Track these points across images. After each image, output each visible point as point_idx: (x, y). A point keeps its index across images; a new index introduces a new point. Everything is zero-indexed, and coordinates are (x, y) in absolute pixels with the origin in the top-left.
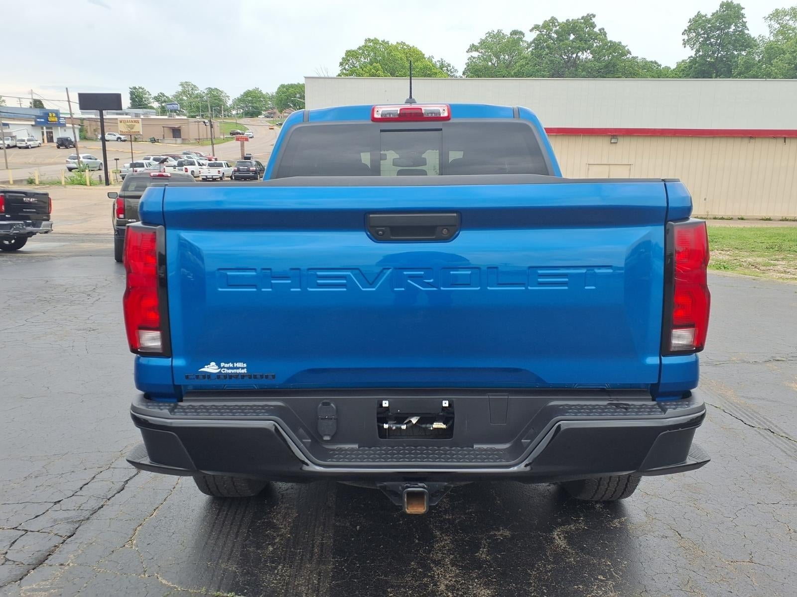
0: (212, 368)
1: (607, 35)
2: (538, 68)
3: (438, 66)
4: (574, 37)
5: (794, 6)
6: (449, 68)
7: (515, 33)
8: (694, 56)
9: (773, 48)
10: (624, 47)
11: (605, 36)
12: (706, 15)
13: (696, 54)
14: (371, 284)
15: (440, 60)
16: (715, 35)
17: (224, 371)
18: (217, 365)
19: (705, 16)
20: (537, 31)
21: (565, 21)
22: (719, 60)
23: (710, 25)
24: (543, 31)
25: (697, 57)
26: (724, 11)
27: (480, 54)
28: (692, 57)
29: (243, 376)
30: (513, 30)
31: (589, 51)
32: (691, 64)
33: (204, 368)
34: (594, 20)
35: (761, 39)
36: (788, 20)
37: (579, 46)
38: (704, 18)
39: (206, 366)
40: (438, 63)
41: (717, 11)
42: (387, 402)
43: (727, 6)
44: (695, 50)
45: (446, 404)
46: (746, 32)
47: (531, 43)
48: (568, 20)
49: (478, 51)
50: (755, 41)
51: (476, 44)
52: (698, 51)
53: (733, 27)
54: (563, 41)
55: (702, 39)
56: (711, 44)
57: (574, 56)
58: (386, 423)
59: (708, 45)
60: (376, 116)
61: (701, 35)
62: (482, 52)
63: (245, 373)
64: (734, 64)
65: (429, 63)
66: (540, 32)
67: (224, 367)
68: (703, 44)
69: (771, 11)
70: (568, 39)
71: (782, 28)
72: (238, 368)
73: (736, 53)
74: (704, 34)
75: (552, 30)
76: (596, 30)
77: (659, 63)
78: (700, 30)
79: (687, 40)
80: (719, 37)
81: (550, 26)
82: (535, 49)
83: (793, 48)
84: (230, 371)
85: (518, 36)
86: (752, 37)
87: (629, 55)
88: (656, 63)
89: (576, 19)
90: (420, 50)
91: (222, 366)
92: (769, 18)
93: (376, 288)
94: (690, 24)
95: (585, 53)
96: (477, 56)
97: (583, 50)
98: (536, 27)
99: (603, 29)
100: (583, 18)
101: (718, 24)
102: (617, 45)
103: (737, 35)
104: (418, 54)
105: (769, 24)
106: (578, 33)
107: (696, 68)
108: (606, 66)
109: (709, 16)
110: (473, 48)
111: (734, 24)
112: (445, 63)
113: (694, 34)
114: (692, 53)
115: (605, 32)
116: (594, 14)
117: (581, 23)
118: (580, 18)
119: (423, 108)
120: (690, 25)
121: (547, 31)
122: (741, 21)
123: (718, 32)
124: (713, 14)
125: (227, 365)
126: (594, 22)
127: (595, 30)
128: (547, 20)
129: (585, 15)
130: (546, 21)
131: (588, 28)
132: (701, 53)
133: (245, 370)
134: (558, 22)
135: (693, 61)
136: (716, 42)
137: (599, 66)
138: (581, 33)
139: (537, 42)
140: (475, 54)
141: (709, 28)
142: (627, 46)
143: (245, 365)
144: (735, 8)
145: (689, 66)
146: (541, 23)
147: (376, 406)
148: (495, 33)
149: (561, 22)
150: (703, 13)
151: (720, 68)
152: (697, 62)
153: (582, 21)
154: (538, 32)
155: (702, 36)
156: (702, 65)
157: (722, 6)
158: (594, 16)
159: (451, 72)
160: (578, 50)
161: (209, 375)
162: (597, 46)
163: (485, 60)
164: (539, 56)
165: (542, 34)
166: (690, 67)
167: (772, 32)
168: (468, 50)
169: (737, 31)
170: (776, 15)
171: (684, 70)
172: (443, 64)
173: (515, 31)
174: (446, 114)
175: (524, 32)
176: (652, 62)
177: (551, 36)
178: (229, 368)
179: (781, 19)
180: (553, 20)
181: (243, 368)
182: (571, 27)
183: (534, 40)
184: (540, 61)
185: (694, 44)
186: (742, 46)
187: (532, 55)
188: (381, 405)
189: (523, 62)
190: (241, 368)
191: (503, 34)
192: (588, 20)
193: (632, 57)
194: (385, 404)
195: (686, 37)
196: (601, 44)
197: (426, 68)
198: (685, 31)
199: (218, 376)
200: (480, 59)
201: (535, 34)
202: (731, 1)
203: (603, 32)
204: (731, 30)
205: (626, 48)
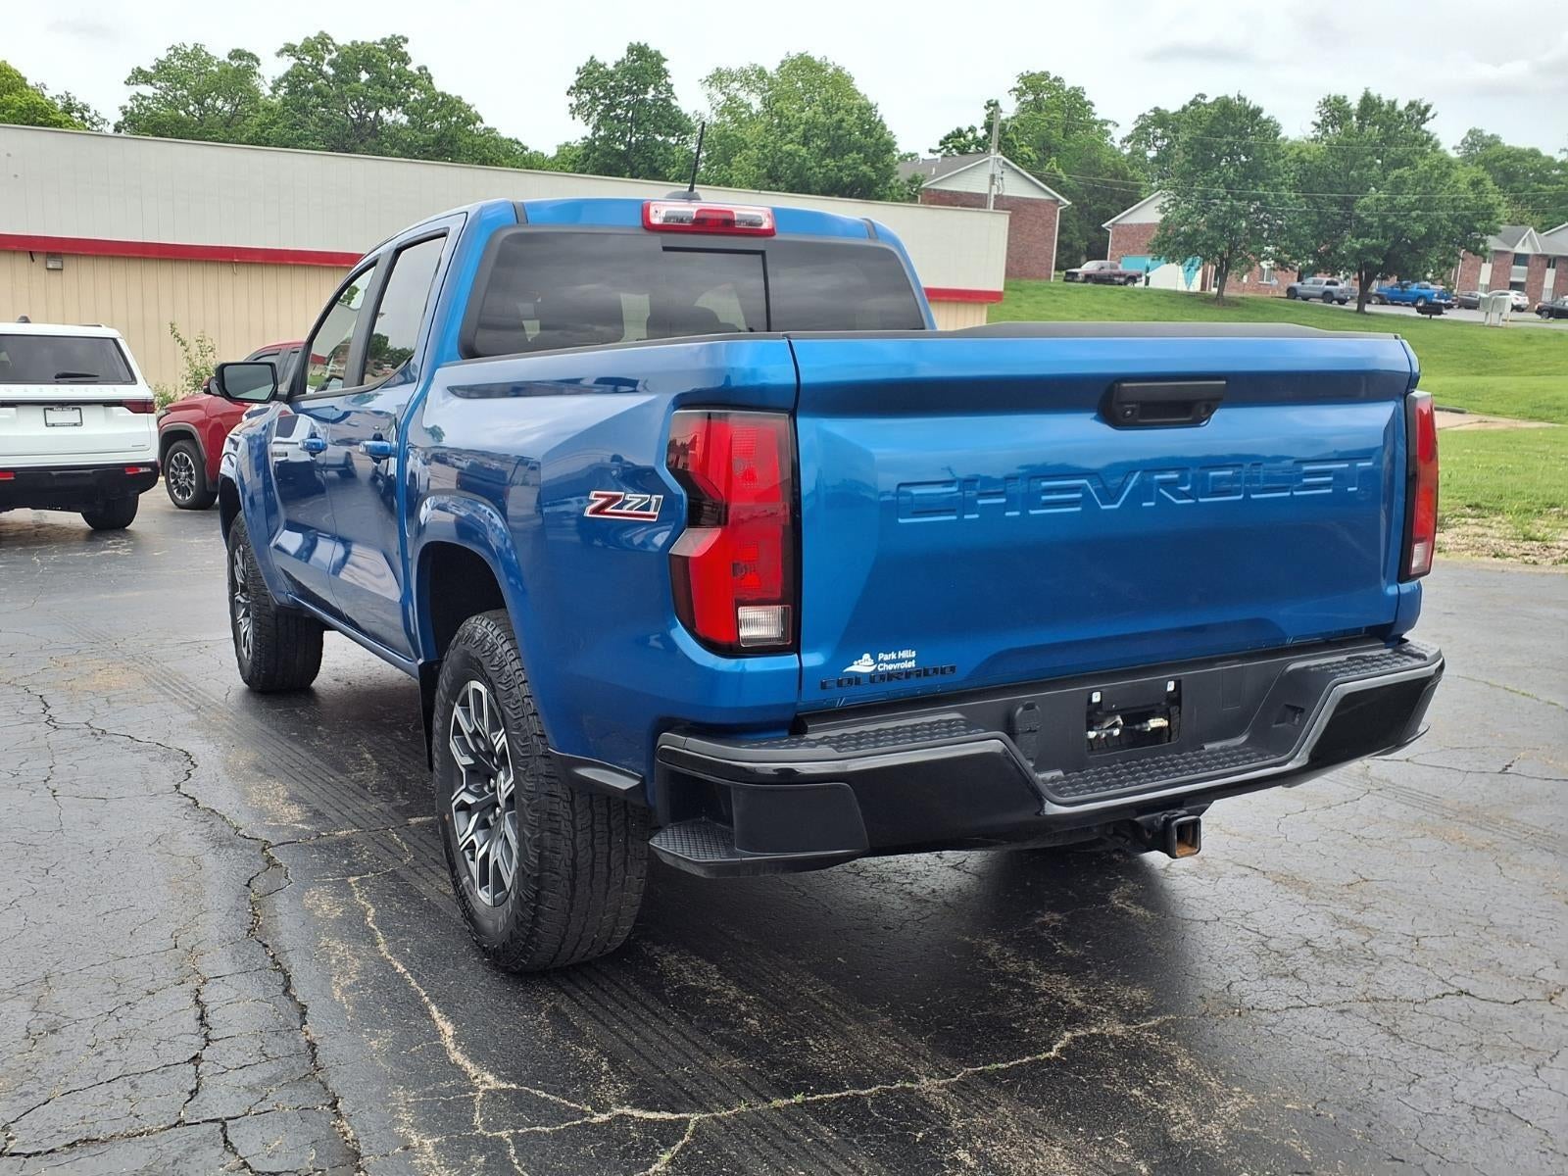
0: (864, 665)
1: (433, 81)
2: (301, 133)
3: (59, 107)
4: (367, 76)
5: (744, 67)
6: (86, 115)
7: (237, 54)
8: (590, 136)
9: (729, 137)
10: (469, 107)
11: (430, 82)
12: (605, 64)
13: (594, 134)
14: (1112, 498)
15: (63, 93)
16: (622, 102)
17: (881, 667)
18: (872, 658)
19: (604, 66)
20: (292, 57)
21: (349, 44)
22: (637, 148)
23: (612, 84)
24: (304, 59)
25: (596, 139)
26: (634, 61)
27: (158, 91)
28: (586, 138)
29: (908, 673)
30: (235, 48)
31: (400, 109)
32: (587, 151)
33: (853, 665)
34: (405, 48)
35: (697, 117)
36: (738, 90)
37: (382, 97)
38: (602, 69)
39: (855, 663)
40: (58, 101)
41: (623, 60)
42: (1098, 694)
43: (639, 52)
44: (591, 126)
45: (1171, 686)
46: (674, 102)
47: (281, 80)
48: (353, 43)
49: (152, 85)
50: (689, 120)
51: (147, 68)
52: (597, 128)
53: (651, 92)
54: (347, 83)
55: (601, 107)
56: (617, 117)
57: (372, 115)
58: (1092, 730)
59: (612, 118)
60: (656, 220)
61: (599, 99)
62: (160, 88)
63: (912, 668)
64: (660, 158)
65: (39, 100)
66: (299, 59)
67: (882, 661)
68: (604, 117)
69: (711, 71)
70: (358, 80)
71: (729, 102)
72: (902, 660)
73: (660, 138)
74: (604, 98)
75: (323, 59)
76: (412, 68)
77: (525, 144)
78: (597, 90)
79: (577, 106)
80: (629, 106)
81: (317, 50)
82: (291, 93)
83: (762, 141)
84: (890, 667)
85: (245, 63)
86: (684, 112)
87: (479, 122)
88: (518, 143)
89: (371, 41)
90: (14, 66)
91: (880, 659)
92: (708, 83)
93: (1119, 503)
94: (578, 76)
95: (394, 112)
96: (151, 95)
97: (391, 106)
98: (289, 49)
99: (426, 69)
100: (383, 41)
101: (627, 84)
102: (454, 102)
103: (660, 105)
104: (8, 77)
105: (709, 92)
106: (376, 69)
107: (596, 159)
108: (438, 141)
109: (610, 67)
110: (139, 76)
111: (653, 86)
112: (77, 102)
113: (588, 97)
114: (588, 131)
115: (429, 74)
116: (405, 36)
117: (381, 50)
118: (378, 42)
119: (735, 212)
120: (579, 79)
121: (313, 61)
122: (663, 82)
123: (627, 98)
124: (617, 65)
125: (887, 657)
126: (406, 53)
127: (409, 68)
128: (312, 38)
129: (388, 37)
130: (308, 38)
131: (396, 63)
132: (602, 133)
133: (914, 661)
134: (334, 44)
135: (589, 145)
136: (626, 115)
137: (425, 140)
138: (383, 70)
139: (294, 81)
140: (147, 90)
141: (612, 87)
142: (474, 105)
143: (914, 654)
144: (651, 57)
145: (584, 155)
146: (298, 42)
147: (1086, 702)
148: (189, 51)
149: (341, 45)
150: (600, 60)
151: (636, 164)
152: (595, 149)
153: (383, 47)
154: (293, 60)
155: (602, 101)
156: (605, 154)
157: (631, 50)
158: (406, 41)
159: (93, 124)
160: (379, 104)
161: (857, 679)
162: (415, 100)
163: (170, 104)
164: (302, 108)
165: (302, 64)
166: (586, 157)
167: (714, 108)
168: (129, 80)
169: (659, 99)
170: (718, 78)
171: (575, 161)
172: (71, 104)
173: (238, 50)
174: (766, 226)
175: (258, 56)
176: (510, 140)
177: (321, 69)
178: (888, 662)
179: (726, 87)
180: (324, 40)
181: (910, 660)
182: (360, 57)
183: (287, 74)
184: (304, 119)
185: (589, 115)
186: (669, 126)
187: (285, 105)
188: (1091, 699)
189: (261, 117)
190: (906, 659)
191: (206, 54)
192: (394, 47)
193: (485, 129)
194: (1096, 698)
195: (574, 100)
196: (423, 96)
197: (35, 108)
198: (572, 88)
199: (872, 678)
200: (159, 102)
201: (287, 64)
202: (646, 45)
203: (425, 74)
204: (649, 96)
205: (473, 110)
